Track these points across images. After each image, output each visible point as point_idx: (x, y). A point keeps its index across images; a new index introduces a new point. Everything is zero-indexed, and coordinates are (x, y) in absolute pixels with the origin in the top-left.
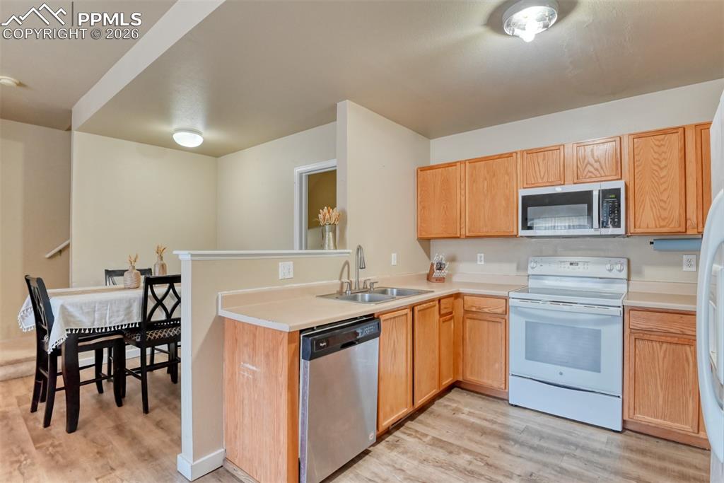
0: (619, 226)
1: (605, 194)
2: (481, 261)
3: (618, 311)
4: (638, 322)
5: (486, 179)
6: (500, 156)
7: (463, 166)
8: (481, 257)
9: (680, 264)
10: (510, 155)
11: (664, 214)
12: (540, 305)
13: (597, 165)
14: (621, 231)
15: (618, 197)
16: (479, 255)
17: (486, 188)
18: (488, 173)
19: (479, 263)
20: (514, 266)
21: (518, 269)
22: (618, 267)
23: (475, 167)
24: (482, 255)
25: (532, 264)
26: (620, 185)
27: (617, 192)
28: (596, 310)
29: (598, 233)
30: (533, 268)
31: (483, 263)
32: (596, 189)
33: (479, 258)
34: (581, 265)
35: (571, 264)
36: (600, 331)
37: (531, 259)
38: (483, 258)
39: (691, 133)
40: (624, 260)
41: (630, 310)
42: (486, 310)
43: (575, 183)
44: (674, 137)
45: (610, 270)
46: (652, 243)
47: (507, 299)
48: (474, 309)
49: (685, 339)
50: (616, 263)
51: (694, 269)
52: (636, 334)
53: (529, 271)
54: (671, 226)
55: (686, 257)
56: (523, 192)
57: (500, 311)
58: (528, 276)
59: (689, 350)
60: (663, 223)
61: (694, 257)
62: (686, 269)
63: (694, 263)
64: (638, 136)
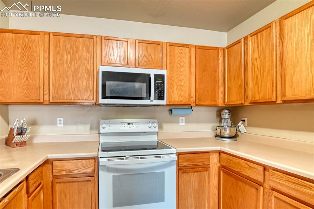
0: (163, 99)
1: (157, 76)
2: (60, 124)
4: (183, 163)
5: (69, 53)
6: (83, 36)
7: (47, 37)
8: (60, 121)
9: (178, 122)
10: (91, 37)
11: (182, 94)
13: (150, 58)
14: (164, 102)
15: (163, 80)
16: (58, 119)
17: (69, 61)
18: (72, 48)
19: (59, 125)
20: (88, 127)
21: (91, 129)
23: (59, 41)
24: (62, 119)
25: (104, 125)
26: (163, 72)
27: (162, 76)
28: (162, 158)
29: (152, 103)
30: (104, 128)
31: (62, 125)
32: (152, 73)
33: (58, 122)
34: (134, 125)
35: (129, 124)
37: (102, 121)
38: (62, 122)
39: (193, 49)
40: (156, 121)
41: (179, 154)
42: (76, 172)
43: (136, 68)
44: (187, 49)
45: (150, 127)
46: (171, 110)
47: (96, 159)
48: (64, 173)
49: (206, 168)
50: (153, 123)
51: (184, 124)
52: (181, 170)
53: (102, 131)
54: (185, 101)
55: (180, 118)
56: (103, 69)
57: (89, 170)
58: (99, 134)
59: (206, 173)
60: (182, 99)
61: (184, 118)
62: (181, 124)
63: (184, 121)
64: (172, 44)
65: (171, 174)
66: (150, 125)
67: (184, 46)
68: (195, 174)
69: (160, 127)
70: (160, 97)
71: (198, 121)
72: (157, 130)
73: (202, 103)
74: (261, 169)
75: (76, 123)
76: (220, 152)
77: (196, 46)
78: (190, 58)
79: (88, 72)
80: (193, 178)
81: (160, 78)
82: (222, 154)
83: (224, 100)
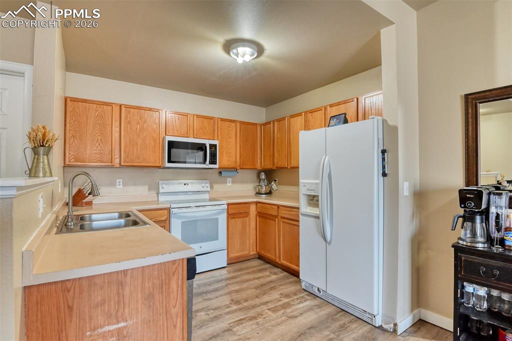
0: (216, 164)
1: (211, 146)
2: (119, 185)
3: (225, 207)
4: (231, 211)
5: (138, 123)
6: (150, 109)
7: (118, 108)
8: (119, 182)
9: (226, 183)
10: (158, 110)
11: (230, 160)
12: (190, 210)
13: (205, 130)
14: (216, 166)
15: (216, 148)
16: (118, 180)
17: (138, 130)
18: (141, 119)
19: (118, 187)
20: (146, 188)
21: (149, 189)
22: (207, 185)
23: (129, 112)
24: (121, 180)
25: (163, 186)
26: (216, 142)
27: (215, 146)
28: (216, 207)
29: (207, 167)
30: (163, 188)
31: (121, 187)
32: (208, 143)
33: (118, 183)
34: (189, 185)
35: (185, 184)
36: (217, 218)
37: (160, 182)
38: (121, 183)
39: (238, 124)
40: (208, 181)
41: (228, 205)
43: (194, 138)
44: (234, 124)
45: (203, 187)
46: (221, 173)
47: (169, 209)
49: (247, 214)
50: (206, 183)
51: (231, 184)
52: (231, 216)
53: (161, 190)
54: (233, 165)
55: (228, 179)
56: (169, 138)
57: (163, 218)
58: (158, 194)
59: (247, 219)
60: (230, 163)
61: (230, 179)
62: (228, 184)
63: (231, 182)
64: (222, 120)
65: (223, 219)
66: (203, 185)
67: (231, 121)
68: (240, 219)
69: (212, 187)
70: (213, 162)
71: (242, 182)
72: (209, 189)
73: (245, 167)
74: (276, 207)
75: (135, 184)
76: (257, 203)
77: (240, 122)
78: (236, 131)
79: (155, 140)
80: (238, 222)
81: (213, 146)
82: (258, 204)
83: (261, 165)
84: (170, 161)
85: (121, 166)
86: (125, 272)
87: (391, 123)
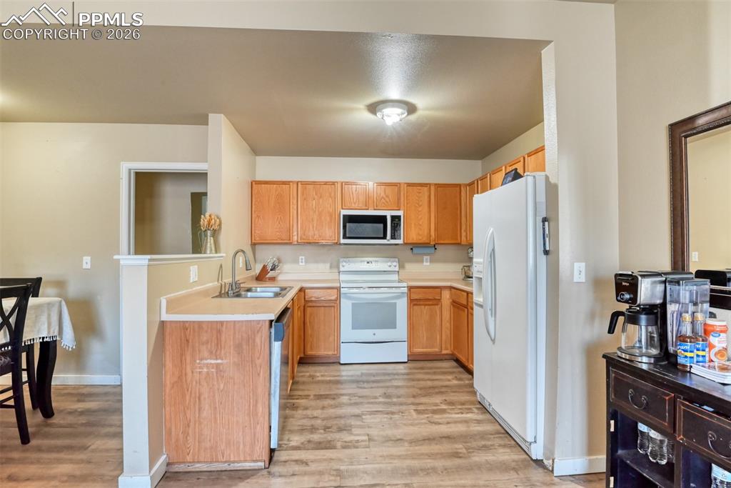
0: (400, 239)
1: (393, 218)
2: (302, 262)
3: (405, 290)
4: (414, 296)
5: (314, 199)
6: (326, 183)
7: (295, 185)
8: (302, 259)
9: (422, 262)
10: (333, 183)
11: (421, 233)
12: (362, 290)
13: (387, 200)
14: (400, 242)
15: (400, 220)
16: (300, 257)
17: (314, 206)
18: (316, 194)
19: (301, 264)
20: (328, 265)
21: (331, 267)
22: (395, 264)
23: (306, 188)
24: (303, 257)
25: (344, 264)
26: (400, 213)
27: (399, 217)
28: (394, 290)
29: (389, 243)
30: (343, 266)
31: (304, 264)
32: (389, 214)
33: (300, 260)
34: (373, 263)
35: (368, 263)
36: (395, 303)
37: (341, 260)
38: (304, 260)
39: (432, 188)
40: (397, 260)
41: (410, 288)
42: (323, 298)
43: (375, 209)
44: (426, 189)
45: (390, 266)
46: (412, 249)
47: (339, 289)
48: (313, 299)
49: (437, 301)
50: (394, 262)
51: (428, 264)
52: (413, 302)
53: (342, 269)
54: (424, 240)
55: (425, 257)
56: (344, 212)
57: (333, 298)
58: (339, 273)
59: (437, 308)
60: (420, 238)
61: (428, 257)
62: (425, 264)
63: (429, 260)
64: (409, 185)
65: (402, 306)
66: (389, 264)
67: (422, 185)
68: (426, 307)
69: (402, 266)
71: (445, 261)
72: (397, 269)
73: (442, 242)
75: (317, 262)
76: (451, 288)
77: (436, 184)
78: (430, 197)
79: (331, 216)
80: (424, 310)
81: (396, 219)
82: (453, 290)
83: (467, 238)
84: (345, 237)
85: (299, 244)
86: (222, 323)
87: (552, 180)
